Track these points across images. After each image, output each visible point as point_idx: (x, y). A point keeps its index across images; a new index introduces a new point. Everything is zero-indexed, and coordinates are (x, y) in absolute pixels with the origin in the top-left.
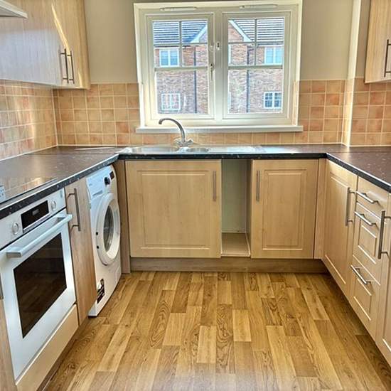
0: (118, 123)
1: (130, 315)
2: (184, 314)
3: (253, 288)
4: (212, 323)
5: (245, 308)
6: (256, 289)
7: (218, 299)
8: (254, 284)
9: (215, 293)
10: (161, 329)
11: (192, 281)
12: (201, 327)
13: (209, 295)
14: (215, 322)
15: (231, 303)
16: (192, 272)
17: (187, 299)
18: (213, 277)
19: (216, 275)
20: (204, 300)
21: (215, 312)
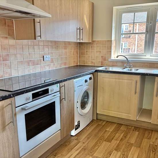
0: (102, 57)
1: (87, 138)
2: (110, 143)
3: (148, 138)
4: (120, 150)
5: (139, 147)
6: (150, 138)
7: (128, 140)
8: (150, 135)
9: (128, 136)
10: (97, 148)
11: (121, 129)
12: (114, 151)
13: (125, 137)
14: (122, 150)
15: (133, 143)
16: (123, 124)
17: (114, 137)
18: (131, 128)
19: (133, 128)
20: (122, 139)
21: (124, 146)
